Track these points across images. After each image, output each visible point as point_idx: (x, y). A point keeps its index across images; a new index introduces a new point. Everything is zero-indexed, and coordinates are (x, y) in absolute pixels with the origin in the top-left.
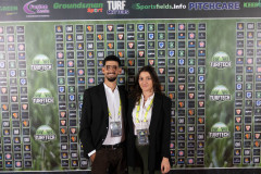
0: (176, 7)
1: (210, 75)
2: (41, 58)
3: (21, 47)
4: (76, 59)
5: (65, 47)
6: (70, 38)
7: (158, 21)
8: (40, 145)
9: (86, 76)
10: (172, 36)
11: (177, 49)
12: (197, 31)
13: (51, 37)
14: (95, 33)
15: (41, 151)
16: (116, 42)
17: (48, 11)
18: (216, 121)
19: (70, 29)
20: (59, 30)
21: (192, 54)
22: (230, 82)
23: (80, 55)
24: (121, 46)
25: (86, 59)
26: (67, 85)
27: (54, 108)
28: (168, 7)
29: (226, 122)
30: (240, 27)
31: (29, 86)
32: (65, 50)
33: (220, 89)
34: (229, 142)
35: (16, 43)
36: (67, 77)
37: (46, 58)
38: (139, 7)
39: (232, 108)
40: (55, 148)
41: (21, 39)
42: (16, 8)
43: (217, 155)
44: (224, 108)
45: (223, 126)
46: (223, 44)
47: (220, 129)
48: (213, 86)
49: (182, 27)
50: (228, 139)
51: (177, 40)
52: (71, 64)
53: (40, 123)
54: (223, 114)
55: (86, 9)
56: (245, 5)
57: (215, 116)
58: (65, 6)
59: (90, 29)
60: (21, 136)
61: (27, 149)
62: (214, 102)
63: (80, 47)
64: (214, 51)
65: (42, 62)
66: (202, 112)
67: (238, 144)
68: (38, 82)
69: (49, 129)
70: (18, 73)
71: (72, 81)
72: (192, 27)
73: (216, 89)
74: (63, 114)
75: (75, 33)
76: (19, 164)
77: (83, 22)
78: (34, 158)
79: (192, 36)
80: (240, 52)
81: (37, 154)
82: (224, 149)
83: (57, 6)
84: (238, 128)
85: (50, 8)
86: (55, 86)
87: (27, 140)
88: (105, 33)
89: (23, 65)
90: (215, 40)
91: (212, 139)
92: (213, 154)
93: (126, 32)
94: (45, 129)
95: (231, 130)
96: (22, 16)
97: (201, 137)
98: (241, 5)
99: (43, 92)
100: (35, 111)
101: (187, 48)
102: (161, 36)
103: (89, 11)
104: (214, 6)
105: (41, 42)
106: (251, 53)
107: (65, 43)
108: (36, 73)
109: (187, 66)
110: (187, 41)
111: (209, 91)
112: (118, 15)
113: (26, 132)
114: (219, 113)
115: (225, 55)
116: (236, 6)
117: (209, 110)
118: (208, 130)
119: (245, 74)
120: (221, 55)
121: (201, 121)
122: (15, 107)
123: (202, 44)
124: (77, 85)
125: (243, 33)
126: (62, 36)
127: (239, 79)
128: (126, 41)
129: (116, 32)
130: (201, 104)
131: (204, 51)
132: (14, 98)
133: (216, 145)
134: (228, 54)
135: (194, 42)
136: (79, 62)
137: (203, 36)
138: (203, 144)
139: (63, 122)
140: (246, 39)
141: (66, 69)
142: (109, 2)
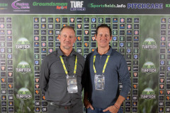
0: (118, 6)
1: (142, 54)
2: (23, 40)
3: (9, 32)
4: (47, 42)
5: (40, 33)
6: (43, 27)
7: (106, 16)
8: (20, 102)
10: (115, 26)
11: (119, 36)
12: (133, 23)
13: (30, 26)
14: (61, 23)
15: (21, 106)
16: (76, 30)
18: (146, 87)
19: (44, 20)
20: (36, 20)
21: (129, 39)
22: (156, 60)
24: (80, 32)
26: (41, 59)
27: (31, 75)
28: (113, 6)
29: (153, 88)
30: (163, 21)
31: (14, 60)
32: (40, 35)
33: (149, 64)
34: (155, 102)
35: (6, 29)
36: (41, 54)
37: (26, 40)
38: (93, 6)
39: (158, 78)
40: (31, 104)
41: (10, 26)
42: (6, 5)
43: (146, 111)
44: (151, 78)
45: (151, 90)
46: (151, 33)
47: (148, 93)
48: (144, 62)
49: (122, 20)
50: (154, 100)
51: (119, 30)
52: (44, 44)
53: (21, 86)
54: (151, 82)
55: (55, 7)
56: (167, 6)
57: (145, 83)
58: (41, 4)
59: (58, 20)
60: (7, 95)
61: (11, 104)
62: (145, 74)
63: (51, 33)
64: (145, 38)
65: (23, 43)
66: (136, 80)
67: (161, 104)
68: (20, 57)
69: (27, 90)
70: (6, 50)
71: (44, 57)
72: (129, 20)
73: (146, 64)
74: (37, 80)
75: (47, 23)
77: (53, 16)
79: (129, 26)
80: (163, 39)
81: (18, 108)
82: (152, 107)
83: (35, 4)
84: (162, 92)
85: (31, 5)
86: (32, 60)
87: (11, 98)
88: (69, 23)
89: (10, 44)
91: (143, 100)
92: (144, 110)
93: (83, 23)
94: (24, 90)
95: (157, 93)
96: (10, 10)
97: (135, 98)
98: (164, 6)
99: (24, 64)
100: (18, 78)
101: (126, 35)
103: (58, 8)
104: (145, 6)
105: (23, 29)
107: (40, 29)
108: (19, 51)
109: (126, 48)
110: (126, 30)
111: (141, 65)
112: (78, 11)
113: (11, 92)
114: (148, 81)
116: (160, 6)
117: (141, 79)
118: (140, 93)
120: (149, 40)
121: (135, 86)
122: (3, 74)
123: (136, 33)
125: (165, 25)
126: (38, 25)
127: (163, 57)
128: (83, 30)
129: (76, 23)
130: (136, 74)
131: (138, 37)
132: (3, 68)
133: (146, 104)
134: (155, 39)
135: (131, 31)
136: (49, 43)
137: (137, 27)
138: (136, 103)
139: (37, 86)
140: (167, 30)
141: (40, 48)
142: (72, 2)
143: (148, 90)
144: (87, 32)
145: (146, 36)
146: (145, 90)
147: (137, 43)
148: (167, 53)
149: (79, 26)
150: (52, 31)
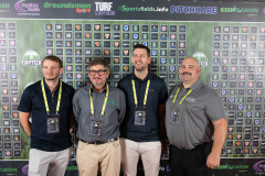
0: (159, 10)
2: (32, 54)
3: (12, 43)
7: (142, 22)
9: (74, 72)
10: (155, 37)
11: (159, 49)
12: (178, 33)
13: (41, 35)
14: (83, 32)
16: (103, 40)
17: (38, 10)
19: (59, 27)
20: (49, 27)
21: (173, 53)
24: (108, 44)
25: (74, 56)
28: (152, 9)
31: (19, 80)
35: (7, 39)
37: (35, 54)
38: (125, 8)
41: (13, 35)
42: (8, 6)
46: (202, 45)
49: (164, 28)
55: (75, 9)
56: (222, 10)
58: (55, 6)
59: (78, 27)
60: (11, 127)
61: (17, 138)
63: (69, 44)
65: (31, 58)
68: (27, 77)
70: (9, 68)
75: (64, 31)
76: (8, 153)
77: (73, 21)
78: (23, 148)
79: (173, 37)
80: (216, 53)
81: (26, 144)
83: (47, 5)
85: (41, 7)
87: (16, 131)
88: (93, 32)
89: (14, 60)
93: (112, 32)
96: (13, 13)
98: (219, 10)
103: (78, 11)
104: (194, 10)
105: (31, 38)
106: (226, 54)
107: (54, 40)
108: (26, 68)
109: (168, 65)
110: (168, 41)
112: (105, 16)
113: (16, 123)
116: (213, 10)
119: (221, 73)
122: (6, 100)
123: (182, 45)
126: (51, 33)
129: (102, 32)
132: (5, 92)
137: (183, 37)
142: (97, 3)
144: (117, 44)
145: (194, 49)
149: (107, 36)
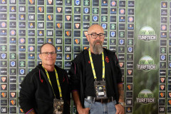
1: (138, 46)
4: (18, 29)
5: (8, 17)
6: (13, 9)
18: (142, 88)
22: (155, 53)
23: (22, 25)
26: (9, 52)
29: (152, 89)
30: (164, 5)
32: (8, 20)
34: (154, 108)
36: (9, 44)
44: (150, 76)
45: (150, 92)
48: (141, 56)
50: (153, 105)
51: (109, 15)
52: (13, 33)
54: (149, 82)
57: (142, 83)
62: (141, 71)
64: (142, 26)
66: (130, 80)
67: (162, 110)
71: (13, 49)
72: (122, 4)
74: (4, 79)
84: (162, 95)
90: (142, 16)
91: (139, 105)
95: (156, 96)
97: (129, 102)
101: (118, 22)
102: (96, 11)
111: (137, 61)
114: (145, 80)
115: (151, 29)
117: (137, 77)
118: (136, 96)
120: (147, 29)
121: (129, 87)
124: (18, 52)
125: (166, 11)
127: (163, 50)
128: (64, 14)
130: (130, 72)
131: (133, 25)
133: (143, 109)
134: (154, 28)
135: (124, 17)
136: (20, 31)
138: (131, 108)
139: (4, 87)
140: (168, 16)
141: (8, 37)
143: (146, 92)
146: (142, 92)
147: (132, 33)
148: (168, 46)
150: (24, 16)
